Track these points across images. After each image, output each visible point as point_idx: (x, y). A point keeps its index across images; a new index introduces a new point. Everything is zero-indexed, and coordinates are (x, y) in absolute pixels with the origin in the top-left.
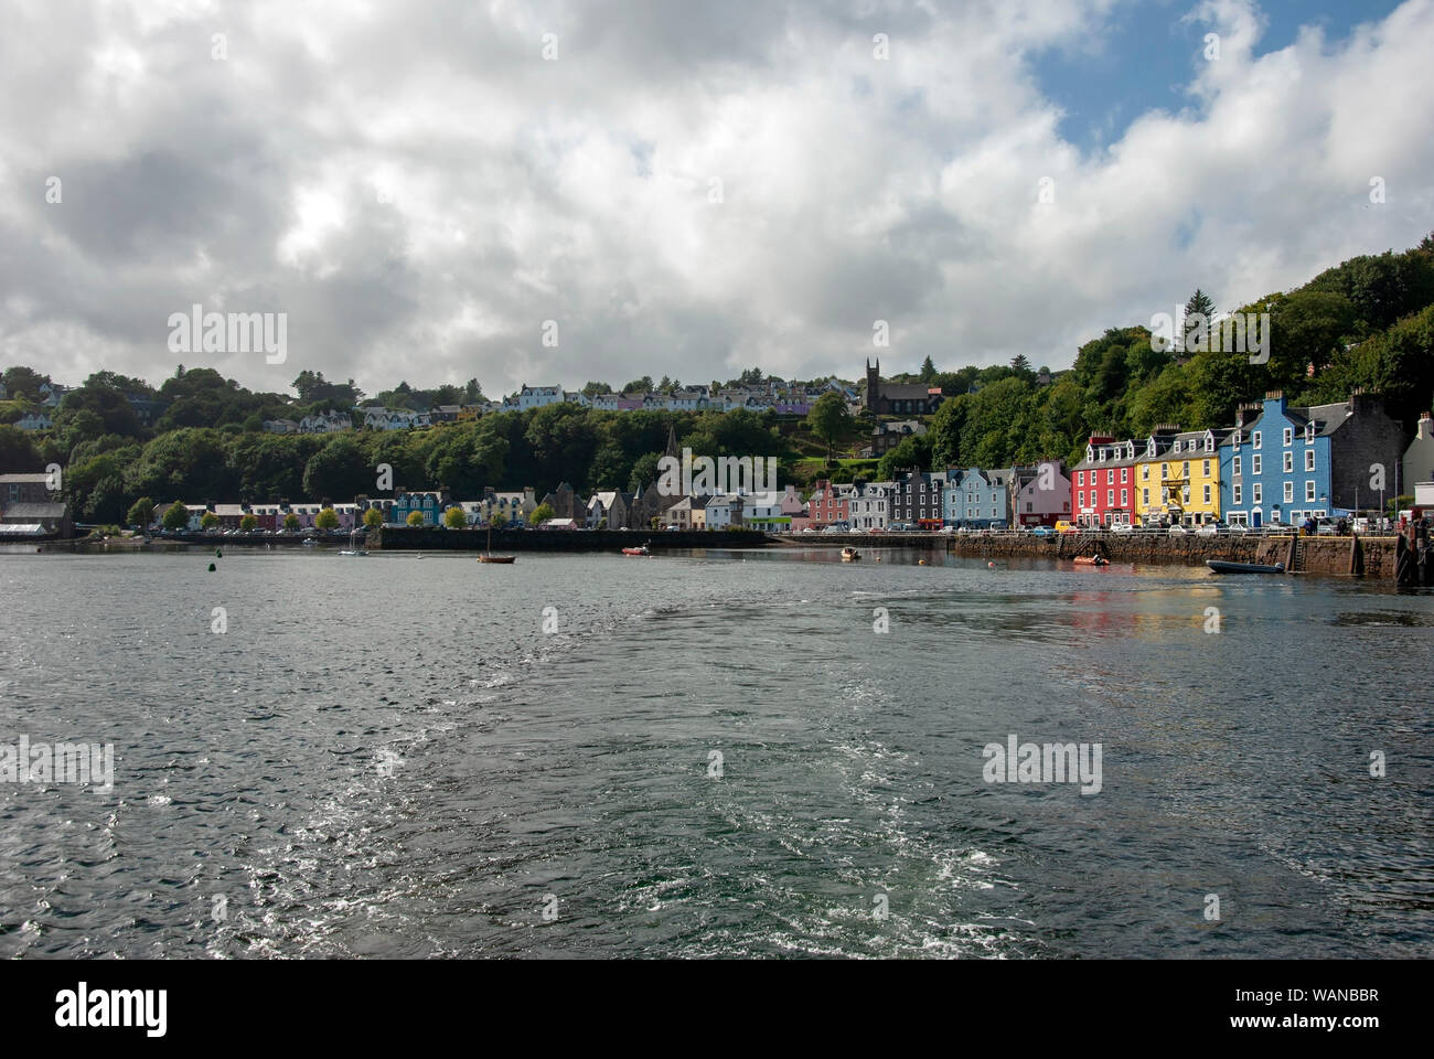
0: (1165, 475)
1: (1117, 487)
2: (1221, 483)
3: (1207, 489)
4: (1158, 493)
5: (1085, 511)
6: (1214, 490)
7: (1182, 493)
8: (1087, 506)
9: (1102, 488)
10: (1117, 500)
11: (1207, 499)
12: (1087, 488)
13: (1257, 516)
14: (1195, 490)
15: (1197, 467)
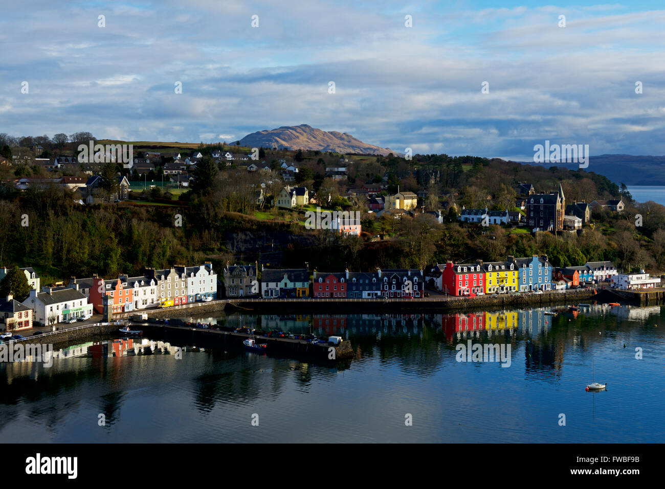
0: (498, 276)
1: (478, 280)
2: (519, 278)
3: (514, 279)
4: (495, 282)
5: (463, 288)
6: (516, 280)
7: (505, 281)
8: (464, 285)
9: (471, 281)
10: (478, 283)
11: (514, 282)
12: (464, 280)
13: (530, 286)
14: (510, 280)
15: (510, 274)
